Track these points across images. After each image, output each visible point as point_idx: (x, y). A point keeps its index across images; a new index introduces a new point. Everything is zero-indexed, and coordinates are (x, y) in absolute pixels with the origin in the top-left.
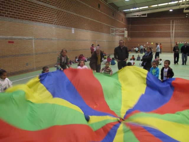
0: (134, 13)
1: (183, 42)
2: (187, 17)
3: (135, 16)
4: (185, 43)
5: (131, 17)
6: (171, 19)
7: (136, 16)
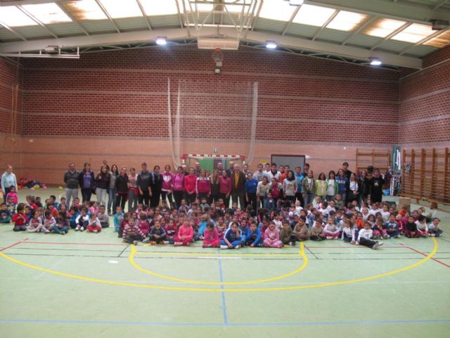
0: (29, 42)
1: (206, 156)
2: (217, 71)
3: (37, 52)
4: (214, 156)
5: (20, 55)
6: (168, 75)
7: (40, 56)
